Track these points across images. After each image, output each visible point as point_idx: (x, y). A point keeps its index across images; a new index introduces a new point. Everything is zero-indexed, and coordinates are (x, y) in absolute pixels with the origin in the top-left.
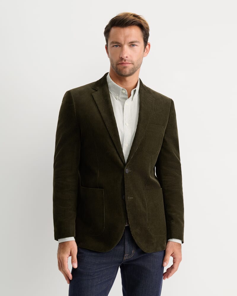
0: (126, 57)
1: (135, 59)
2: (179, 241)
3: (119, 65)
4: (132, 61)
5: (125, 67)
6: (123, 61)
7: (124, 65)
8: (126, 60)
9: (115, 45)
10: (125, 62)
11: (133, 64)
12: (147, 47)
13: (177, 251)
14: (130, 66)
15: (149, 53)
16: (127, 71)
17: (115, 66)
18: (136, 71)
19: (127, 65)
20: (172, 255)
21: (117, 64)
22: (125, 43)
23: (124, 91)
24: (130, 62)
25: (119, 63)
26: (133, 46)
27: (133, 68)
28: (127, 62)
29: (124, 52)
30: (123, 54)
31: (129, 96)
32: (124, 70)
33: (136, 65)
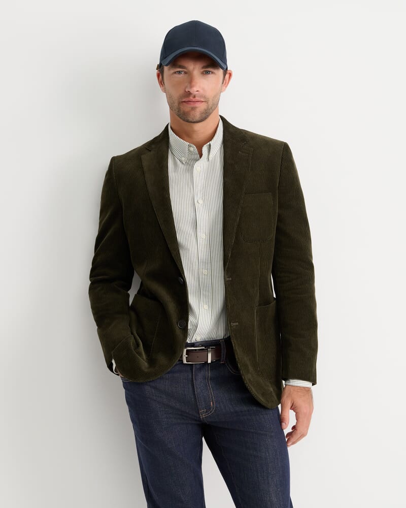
0: (197, 91)
1: (210, 94)
3: (184, 103)
4: (205, 97)
5: (193, 109)
6: (191, 98)
7: (192, 105)
8: (197, 96)
9: (178, 72)
10: (194, 100)
11: (206, 102)
12: (227, 76)
14: (201, 107)
15: (228, 87)
16: (197, 115)
17: (176, 104)
18: (210, 114)
19: (198, 105)
21: (181, 103)
22: (194, 69)
23: (192, 149)
24: (202, 100)
25: (184, 100)
26: (207, 73)
27: (206, 110)
28: (197, 99)
29: (193, 84)
30: (191, 87)
31: (201, 155)
32: (192, 113)
33: (210, 103)
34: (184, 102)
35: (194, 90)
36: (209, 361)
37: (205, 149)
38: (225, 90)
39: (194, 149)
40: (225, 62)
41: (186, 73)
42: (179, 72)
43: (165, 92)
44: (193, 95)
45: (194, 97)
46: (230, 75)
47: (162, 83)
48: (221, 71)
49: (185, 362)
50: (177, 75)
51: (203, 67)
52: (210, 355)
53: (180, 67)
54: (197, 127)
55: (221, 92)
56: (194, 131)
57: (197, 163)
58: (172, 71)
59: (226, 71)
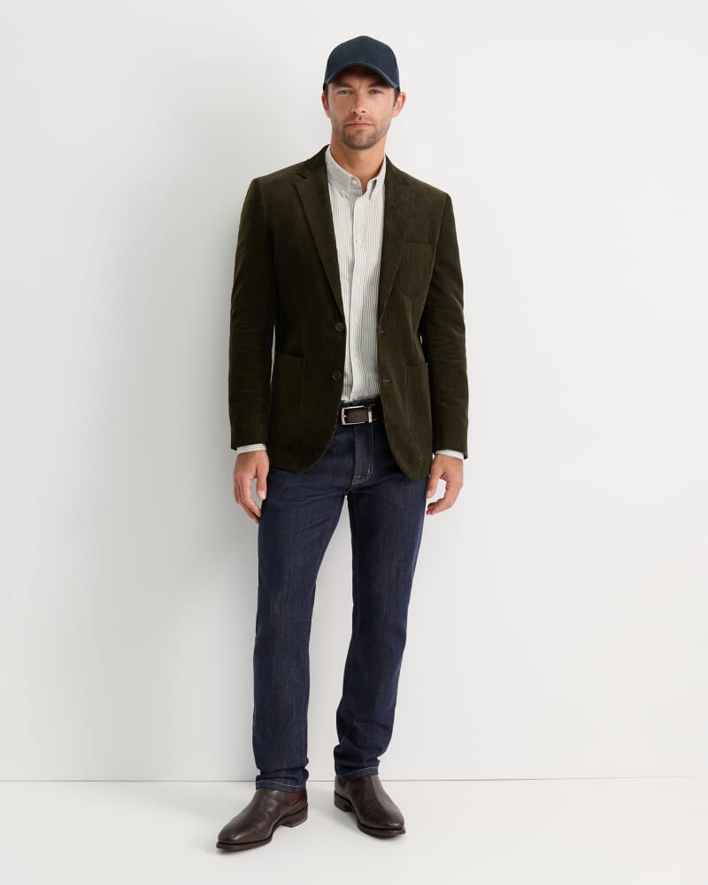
0: (364, 112)
1: (378, 116)
2: (459, 455)
3: (350, 127)
4: (372, 120)
5: (359, 132)
6: (357, 120)
7: (358, 128)
8: (363, 117)
9: (342, 91)
10: (359, 122)
11: (374, 125)
12: (400, 99)
13: (452, 470)
14: (368, 131)
16: (363, 139)
17: (341, 128)
18: (379, 139)
19: (364, 128)
20: (444, 477)
21: (346, 126)
22: (360, 87)
23: (355, 182)
24: (369, 122)
25: (349, 123)
26: (375, 92)
27: (373, 134)
28: (363, 120)
29: (359, 103)
30: (357, 107)
31: (364, 191)
32: (358, 136)
33: (379, 127)
34: (350, 125)
35: (359, 110)
36: (370, 421)
37: (370, 185)
38: (397, 115)
39: (357, 182)
40: (397, 82)
41: (351, 92)
42: (344, 92)
43: (330, 117)
44: (358, 117)
45: (360, 119)
46: (404, 98)
47: (326, 107)
48: (391, 92)
49: (344, 423)
50: (342, 95)
51: (370, 86)
52: (370, 414)
53: (346, 85)
54: (364, 154)
55: (392, 117)
56: (359, 160)
57: (360, 198)
58: (336, 91)
59: (398, 90)
